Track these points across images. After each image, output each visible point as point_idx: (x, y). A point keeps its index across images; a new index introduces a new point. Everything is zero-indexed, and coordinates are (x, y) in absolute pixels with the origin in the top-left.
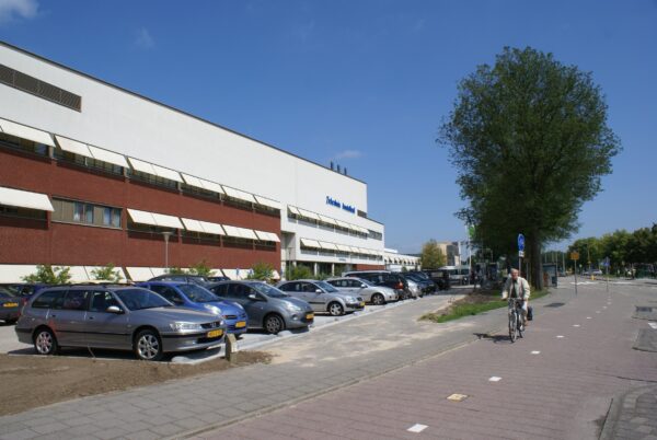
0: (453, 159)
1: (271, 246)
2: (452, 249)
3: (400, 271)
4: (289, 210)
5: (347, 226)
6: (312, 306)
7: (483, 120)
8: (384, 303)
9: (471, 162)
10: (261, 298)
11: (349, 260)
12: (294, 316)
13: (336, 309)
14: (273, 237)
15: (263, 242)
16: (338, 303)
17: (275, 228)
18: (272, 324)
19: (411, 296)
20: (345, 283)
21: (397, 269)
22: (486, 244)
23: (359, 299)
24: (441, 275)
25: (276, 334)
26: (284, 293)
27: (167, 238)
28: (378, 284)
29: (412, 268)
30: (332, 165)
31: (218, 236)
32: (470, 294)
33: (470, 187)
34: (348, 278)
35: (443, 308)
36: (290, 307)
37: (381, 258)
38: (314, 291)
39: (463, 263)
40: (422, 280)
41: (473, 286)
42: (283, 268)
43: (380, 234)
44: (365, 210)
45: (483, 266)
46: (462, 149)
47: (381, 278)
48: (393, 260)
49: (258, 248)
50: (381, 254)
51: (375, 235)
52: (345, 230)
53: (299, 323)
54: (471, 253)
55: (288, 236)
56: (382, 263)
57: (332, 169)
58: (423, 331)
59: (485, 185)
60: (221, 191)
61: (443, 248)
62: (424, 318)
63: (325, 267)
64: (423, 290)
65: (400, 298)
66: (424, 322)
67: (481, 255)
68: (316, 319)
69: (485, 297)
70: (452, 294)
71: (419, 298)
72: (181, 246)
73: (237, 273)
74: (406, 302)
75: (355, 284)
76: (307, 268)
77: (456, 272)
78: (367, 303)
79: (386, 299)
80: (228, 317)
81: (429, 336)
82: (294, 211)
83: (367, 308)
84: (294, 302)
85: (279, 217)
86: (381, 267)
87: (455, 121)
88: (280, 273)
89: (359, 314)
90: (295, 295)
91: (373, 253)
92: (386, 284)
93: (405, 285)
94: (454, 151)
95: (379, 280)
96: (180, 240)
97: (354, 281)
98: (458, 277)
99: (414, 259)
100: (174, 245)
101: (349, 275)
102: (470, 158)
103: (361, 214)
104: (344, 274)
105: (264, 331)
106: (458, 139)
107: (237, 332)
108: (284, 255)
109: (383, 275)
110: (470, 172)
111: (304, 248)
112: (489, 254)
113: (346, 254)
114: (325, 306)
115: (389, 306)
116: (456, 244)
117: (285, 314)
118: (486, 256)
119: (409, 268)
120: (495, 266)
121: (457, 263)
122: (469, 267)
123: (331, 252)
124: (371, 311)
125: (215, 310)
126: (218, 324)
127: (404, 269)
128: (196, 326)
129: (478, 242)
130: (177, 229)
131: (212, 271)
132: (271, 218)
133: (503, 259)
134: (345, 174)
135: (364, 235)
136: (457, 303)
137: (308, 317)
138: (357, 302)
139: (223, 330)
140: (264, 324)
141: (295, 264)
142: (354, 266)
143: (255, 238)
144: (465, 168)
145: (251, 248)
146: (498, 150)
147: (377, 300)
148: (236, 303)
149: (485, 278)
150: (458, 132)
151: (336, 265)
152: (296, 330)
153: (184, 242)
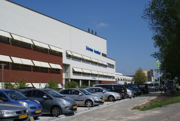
0: (150, 27)
1: (57, 71)
2: (150, 74)
3: (123, 84)
4: (67, 53)
5: (96, 61)
6: (76, 102)
7: (166, 6)
8: (114, 100)
9: (160, 28)
10: (49, 98)
11: (97, 79)
12: (67, 107)
13: (89, 104)
14: (59, 67)
15: (53, 69)
16: (90, 101)
17: (60, 62)
18: (55, 111)
19: (128, 97)
20: (94, 90)
21: (122, 83)
22: (168, 71)
23: (101, 98)
24: (144, 86)
25: (57, 116)
26: (62, 95)
27: (3, 67)
28: (111, 91)
29: (130, 82)
30: (89, 30)
31: (30, 66)
32: (159, 96)
33: (159, 41)
34: (96, 87)
35: (144, 103)
36: (64, 103)
37: (114, 78)
38: (78, 94)
39: (156, 80)
40: (134, 89)
41: (160, 92)
42: (64, 83)
43: (113, 65)
44: (105, 53)
45: (166, 82)
46: (155, 21)
47: (113, 87)
48: (120, 78)
49: (51, 72)
50: (114, 75)
51: (111, 66)
52: (96, 63)
53: (69, 111)
54: (160, 75)
55: (66, 66)
56: (114, 80)
57: (89, 32)
58: (134, 115)
59: (167, 40)
60: (31, 43)
61: (146, 72)
62: (134, 108)
63: (85, 82)
64: (135, 94)
65: (123, 98)
66: (134, 110)
67: (165, 76)
68: (78, 109)
69: (167, 98)
70: (150, 96)
71: (132, 98)
72: (10, 71)
73: (40, 85)
74: (126, 100)
75: (100, 91)
76: (76, 83)
77: (152, 85)
78: (106, 101)
79: (116, 98)
80: (31, 108)
81: (137, 118)
82: (69, 53)
83: (105, 103)
84: (67, 100)
85: (62, 56)
86: (114, 82)
87: (152, 7)
88: (62, 85)
89: (101, 106)
90: (68, 96)
91: (110, 75)
92: (115, 91)
93: (126, 91)
94: (151, 22)
95: (112, 89)
96: (10, 68)
97: (99, 89)
98: (153, 87)
99: (131, 78)
100: (7, 70)
101: (97, 86)
102: (159, 26)
103: (104, 55)
104: (94, 85)
105: (51, 115)
106: (153, 16)
107: (35, 116)
108: (64, 76)
109: (114, 86)
110: (159, 33)
111: (75, 73)
112: (169, 76)
113: (96, 75)
114: (84, 102)
115: (116, 102)
116: (152, 71)
117: (62, 106)
118: (168, 77)
119: (128, 83)
120: (172, 82)
121: (153, 80)
122: (159, 82)
123: (88, 74)
124: (108, 104)
125: (25, 104)
126: (25, 111)
127: (126, 83)
128: (13, 113)
129: (164, 69)
130: (8, 63)
131: (26, 84)
132: (57, 57)
133: (177, 78)
134: (96, 35)
135: (105, 66)
136: (152, 101)
137: (74, 107)
138: (100, 100)
139: (28, 115)
140: (51, 112)
141: (70, 80)
142: (100, 82)
143: (49, 67)
144: (157, 32)
145: (47, 72)
146: (174, 22)
147: (111, 99)
148: (36, 100)
149: (167, 88)
150: (153, 13)
151: (91, 81)
152: (67, 114)
153: (12, 69)
